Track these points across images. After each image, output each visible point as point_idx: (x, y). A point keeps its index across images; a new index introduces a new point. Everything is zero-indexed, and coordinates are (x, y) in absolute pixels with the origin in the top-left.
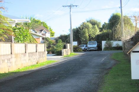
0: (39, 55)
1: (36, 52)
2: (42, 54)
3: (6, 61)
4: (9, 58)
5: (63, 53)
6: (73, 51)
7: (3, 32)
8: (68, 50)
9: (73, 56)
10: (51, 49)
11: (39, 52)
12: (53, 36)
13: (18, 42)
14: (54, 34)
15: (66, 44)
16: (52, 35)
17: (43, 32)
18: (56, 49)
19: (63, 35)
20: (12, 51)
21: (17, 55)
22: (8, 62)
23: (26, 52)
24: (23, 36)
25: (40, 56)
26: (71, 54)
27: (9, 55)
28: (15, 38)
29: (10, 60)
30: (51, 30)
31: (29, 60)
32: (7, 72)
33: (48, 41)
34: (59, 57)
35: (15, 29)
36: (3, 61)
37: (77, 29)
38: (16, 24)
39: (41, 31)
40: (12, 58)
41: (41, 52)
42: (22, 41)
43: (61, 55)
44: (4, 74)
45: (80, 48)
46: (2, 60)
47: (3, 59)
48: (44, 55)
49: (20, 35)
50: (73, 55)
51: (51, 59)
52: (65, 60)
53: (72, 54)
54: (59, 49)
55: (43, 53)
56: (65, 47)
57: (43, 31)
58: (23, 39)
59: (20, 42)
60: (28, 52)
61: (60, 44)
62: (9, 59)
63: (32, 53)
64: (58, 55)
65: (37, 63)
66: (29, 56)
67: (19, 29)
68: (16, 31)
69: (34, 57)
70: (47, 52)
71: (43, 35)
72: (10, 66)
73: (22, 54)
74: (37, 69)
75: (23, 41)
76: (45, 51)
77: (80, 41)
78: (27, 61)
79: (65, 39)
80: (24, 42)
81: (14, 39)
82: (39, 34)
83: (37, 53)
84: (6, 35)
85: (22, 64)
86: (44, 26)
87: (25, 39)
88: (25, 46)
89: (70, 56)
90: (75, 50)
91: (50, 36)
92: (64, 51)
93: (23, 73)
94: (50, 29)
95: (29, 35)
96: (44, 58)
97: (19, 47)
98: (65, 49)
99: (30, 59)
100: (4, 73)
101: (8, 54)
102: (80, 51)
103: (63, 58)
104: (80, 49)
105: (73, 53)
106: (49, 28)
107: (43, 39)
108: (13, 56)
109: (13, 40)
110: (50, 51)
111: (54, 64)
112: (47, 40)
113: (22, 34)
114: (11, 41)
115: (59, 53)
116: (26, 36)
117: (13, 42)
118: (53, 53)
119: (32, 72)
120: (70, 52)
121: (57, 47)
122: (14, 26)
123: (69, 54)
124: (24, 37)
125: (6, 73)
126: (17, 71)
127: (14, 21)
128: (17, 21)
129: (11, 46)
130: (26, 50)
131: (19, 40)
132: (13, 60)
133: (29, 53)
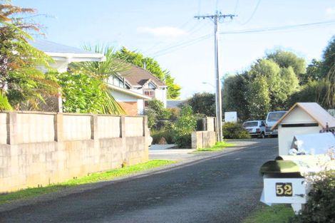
0: (127, 145)
1: (121, 137)
2: (135, 142)
3: (42, 158)
4: (51, 150)
5: (196, 141)
6: (222, 137)
8: (209, 133)
9: (220, 149)
10: (163, 131)
11: (127, 138)
12: (174, 96)
13: (74, 111)
14: (177, 90)
15: (204, 119)
16: (173, 93)
17: (146, 86)
18: (176, 132)
19: (201, 93)
20: (58, 133)
21: (69, 145)
22: (48, 160)
23: (92, 138)
24: (86, 95)
25: (131, 147)
26: (216, 144)
27: (49, 143)
28: (64, 100)
29: (51, 157)
30: (171, 81)
31: (102, 156)
32: (43, 186)
33: (157, 110)
34: (185, 152)
35: (65, 79)
36: (35, 157)
38: (70, 64)
39: (142, 82)
40: (56, 150)
41: (132, 138)
42: (82, 109)
43: (190, 147)
44: (36, 188)
45: (244, 130)
46: (34, 156)
47: (34, 152)
48: (141, 147)
49: (78, 95)
50: (222, 147)
51: (162, 156)
52: (197, 158)
53: (220, 144)
54: (184, 132)
55: (140, 140)
56: (200, 126)
57: (148, 82)
58: (85, 104)
59: (78, 110)
60: (99, 137)
61: (188, 118)
62: (51, 154)
63: (110, 140)
64: (180, 147)
65: (123, 166)
66: (102, 148)
67: (77, 77)
68: (68, 82)
69: (114, 150)
70: (149, 140)
71: (146, 93)
72: (52, 171)
73: (83, 141)
74: (120, 178)
75: (86, 109)
76: (144, 135)
77: (247, 110)
78: (97, 160)
79: (202, 105)
80: (88, 112)
81: (63, 103)
82: (134, 91)
83: (124, 139)
85: (83, 167)
86: (150, 69)
87: (92, 103)
88: (92, 123)
89: (214, 149)
91: (168, 98)
92: (197, 136)
93: (83, 187)
94: (168, 77)
96: (142, 154)
97: (75, 125)
98: (201, 132)
99: (104, 156)
101: (46, 139)
102: (244, 138)
103: (192, 155)
104: (243, 133)
105: (224, 143)
106: (163, 76)
107: (147, 104)
108: (61, 145)
109: (60, 105)
110: (162, 136)
111: (166, 167)
112: (153, 108)
113: (83, 90)
114: (57, 109)
115: (186, 143)
116: (94, 95)
117: (61, 110)
118: (169, 141)
119: (106, 186)
120: (215, 138)
121: (180, 125)
122: (63, 70)
124: (88, 99)
125: (42, 188)
126: (70, 183)
127: (65, 58)
128: (72, 58)
129: (55, 122)
130: (92, 131)
131: (77, 106)
132: (61, 156)
133: (100, 140)
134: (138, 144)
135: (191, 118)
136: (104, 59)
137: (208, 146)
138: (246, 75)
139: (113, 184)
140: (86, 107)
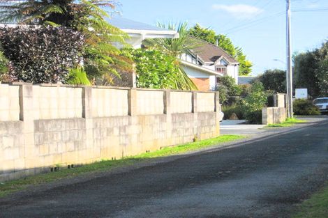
0: (198, 120)
1: (193, 112)
2: (207, 117)
3: (116, 131)
4: (124, 124)
5: (266, 117)
6: (292, 113)
7: (111, 63)
8: (279, 109)
9: (290, 125)
10: (234, 106)
11: (199, 113)
12: (246, 73)
13: (148, 86)
14: (249, 67)
15: (275, 95)
16: (245, 69)
17: (218, 63)
18: (247, 108)
19: (272, 70)
20: (132, 108)
21: (142, 118)
22: (121, 133)
23: (165, 112)
24: (159, 71)
25: (202, 122)
26: (286, 120)
27: (122, 117)
28: (138, 76)
29: (125, 130)
30: (243, 58)
31: (174, 131)
32: (117, 159)
33: (228, 86)
34: (256, 127)
35: (139, 55)
36: (110, 131)
37: (309, 54)
38: (145, 41)
39: (215, 59)
40: (130, 124)
41: (204, 113)
42: (156, 84)
43: (260, 123)
44: (109, 161)
45: (314, 107)
46: (107, 130)
47: (108, 126)
48: (212, 122)
49: (152, 70)
50: (292, 123)
51: (232, 131)
52: (267, 134)
53: (290, 120)
54: (255, 108)
55: (211, 115)
56: (271, 102)
57: (220, 59)
58: (158, 79)
59: (151, 85)
60: (172, 112)
61: (259, 94)
62: (124, 128)
63: (182, 115)
64: (251, 123)
65: (194, 140)
66: (174, 122)
67: (151, 54)
68: (142, 58)
69: (187, 125)
70: (221, 115)
71: (218, 70)
72: (125, 145)
73: (156, 116)
75: (159, 85)
76: (215, 111)
77: (318, 87)
78: (169, 133)
79: (273, 81)
80: (161, 87)
81: (137, 78)
82: (206, 67)
83: (195, 115)
84: (117, 68)
85: (155, 140)
86: (222, 46)
87: (165, 78)
88: (165, 98)
89: (284, 125)
90: (301, 111)
91: (240, 75)
92: (268, 112)
93: (156, 160)
94: (240, 54)
95: (173, 70)
96: (213, 129)
97: (148, 100)
98: (271, 108)
99: (176, 130)
100: (110, 159)
101: (120, 114)
102: (314, 115)
103: (263, 131)
104: (313, 110)
105: (293, 119)
106: (235, 53)
107: (218, 80)
108: (134, 119)
109: (134, 80)
110: (233, 112)
111: (236, 142)
112: (225, 84)
113: (156, 66)
114: (130, 85)
115: (256, 118)
116: (167, 71)
117: (134, 85)
118: (240, 117)
119: (178, 159)
120: (285, 114)
121: (251, 101)
122: (137, 46)
123: (283, 119)
124: (161, 74)
125: (115, 160)
126: (142, 156)
127: (140, 34)
128: (145, 34)
129: (129, 97)
130: (165, 106)
131: (150, 81)
132: (134, 130)
133: (173, 115)
134: (209, 119)
135: (262, 94)
136: (177, 36)
137: (278, 122)
138: (316, 53)
139: (184, 158)
140: (159, 83)
